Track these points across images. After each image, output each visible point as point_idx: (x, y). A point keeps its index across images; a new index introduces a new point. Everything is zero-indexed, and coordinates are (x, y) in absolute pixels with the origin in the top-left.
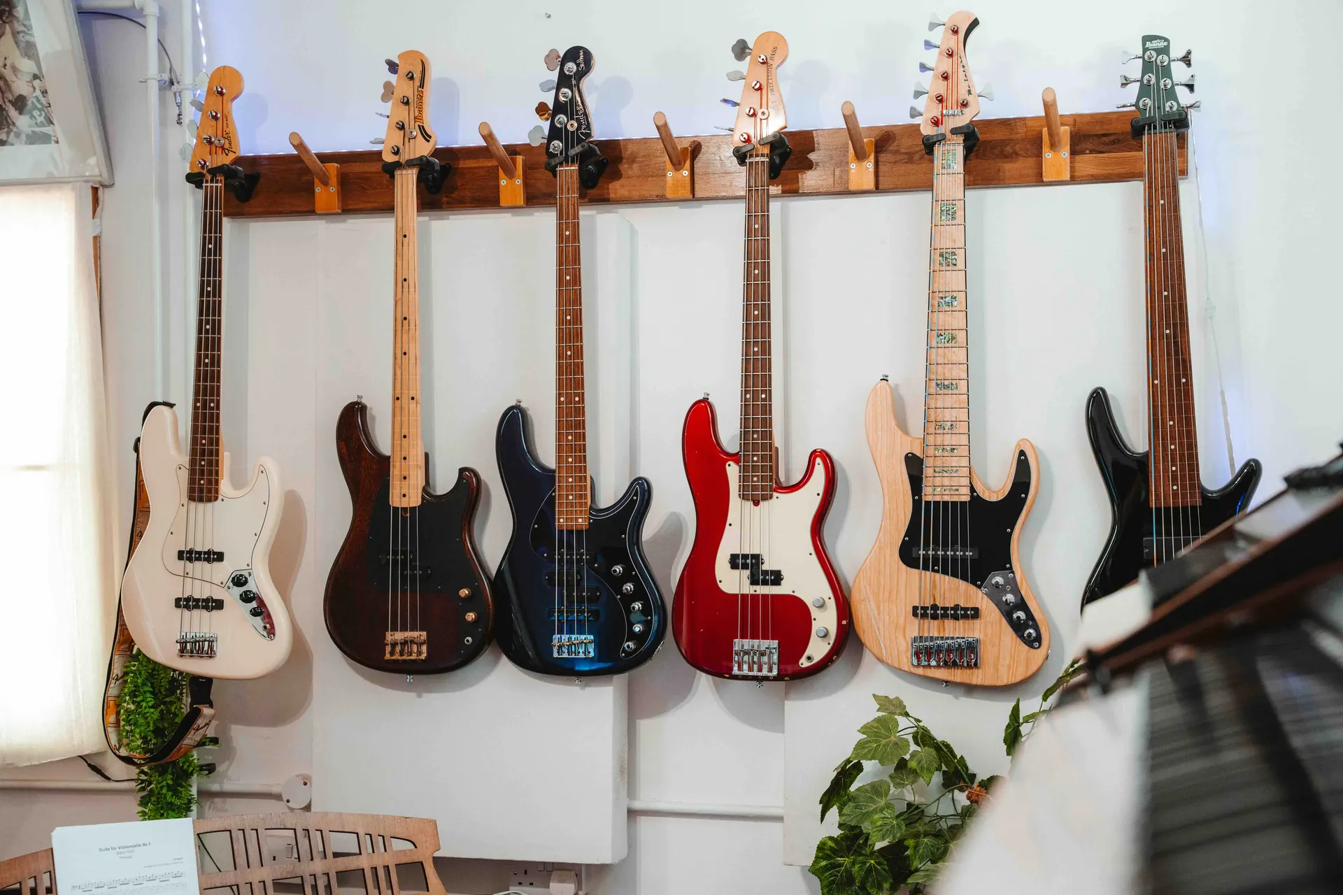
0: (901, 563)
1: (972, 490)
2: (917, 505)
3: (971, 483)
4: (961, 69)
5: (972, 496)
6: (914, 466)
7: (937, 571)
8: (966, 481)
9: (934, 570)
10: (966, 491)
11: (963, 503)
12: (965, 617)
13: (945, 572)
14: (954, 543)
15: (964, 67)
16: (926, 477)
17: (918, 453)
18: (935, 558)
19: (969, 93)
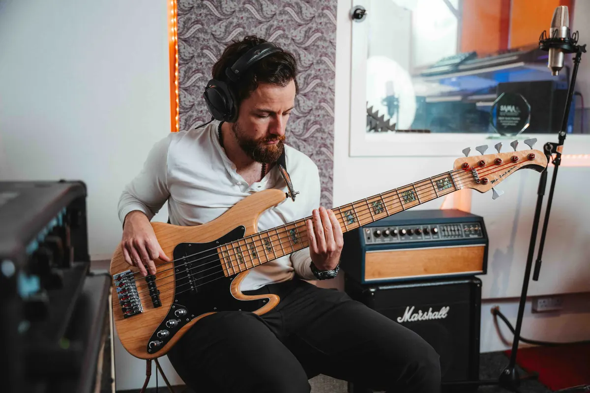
0: (175, 246)
1: (234, 276)
2: (214, 244)
3: (237, 274)
4: (506, 170)
5: (229, 277)
6: (238, 233)
7: (176, 272)
8: (236, 270)
9: (176, 269)
10: (230, 272)
11: (223, 273)
12: (153, 299)
13: (177, 277)
14: (196, 276)
15: (509, 171)
16: (231, 244)
17: (246, 234)
18: (184, 268)
19: (493, 182)
